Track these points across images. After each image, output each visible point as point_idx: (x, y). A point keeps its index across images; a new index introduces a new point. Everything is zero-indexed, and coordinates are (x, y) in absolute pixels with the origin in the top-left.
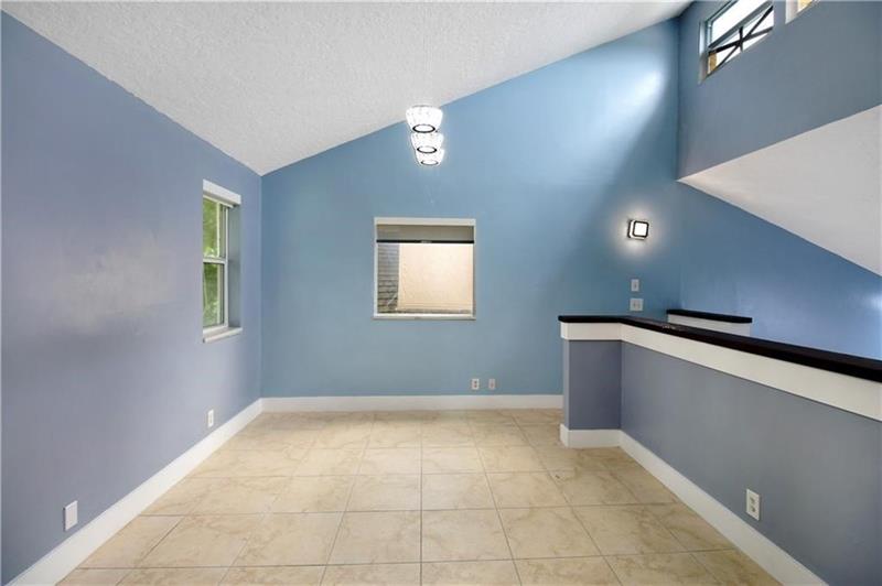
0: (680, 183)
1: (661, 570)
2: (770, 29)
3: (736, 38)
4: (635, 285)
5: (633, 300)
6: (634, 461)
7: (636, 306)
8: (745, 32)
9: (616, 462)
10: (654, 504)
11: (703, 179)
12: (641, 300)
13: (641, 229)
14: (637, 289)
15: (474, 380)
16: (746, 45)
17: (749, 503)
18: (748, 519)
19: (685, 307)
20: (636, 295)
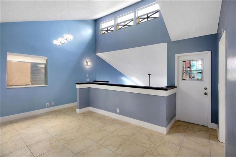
0: (96, 55)
1: (108, 125)
2: (113, 30)
3: (106, 29)
4: (87, 76)
5: (87, 79)
6: (94, 112)
7: (88, 80)
8: (108, 29)
9: (90, 113)
10: (101, 117)
11: (100, 55)
12: (89, 79)
13: (89, 63)
14: (88, 77)
15: (47, 104)
16: (109, 31)
17: (117, 110)
18: (117, 113)
19: (96, 80)
20: (88, 78)
